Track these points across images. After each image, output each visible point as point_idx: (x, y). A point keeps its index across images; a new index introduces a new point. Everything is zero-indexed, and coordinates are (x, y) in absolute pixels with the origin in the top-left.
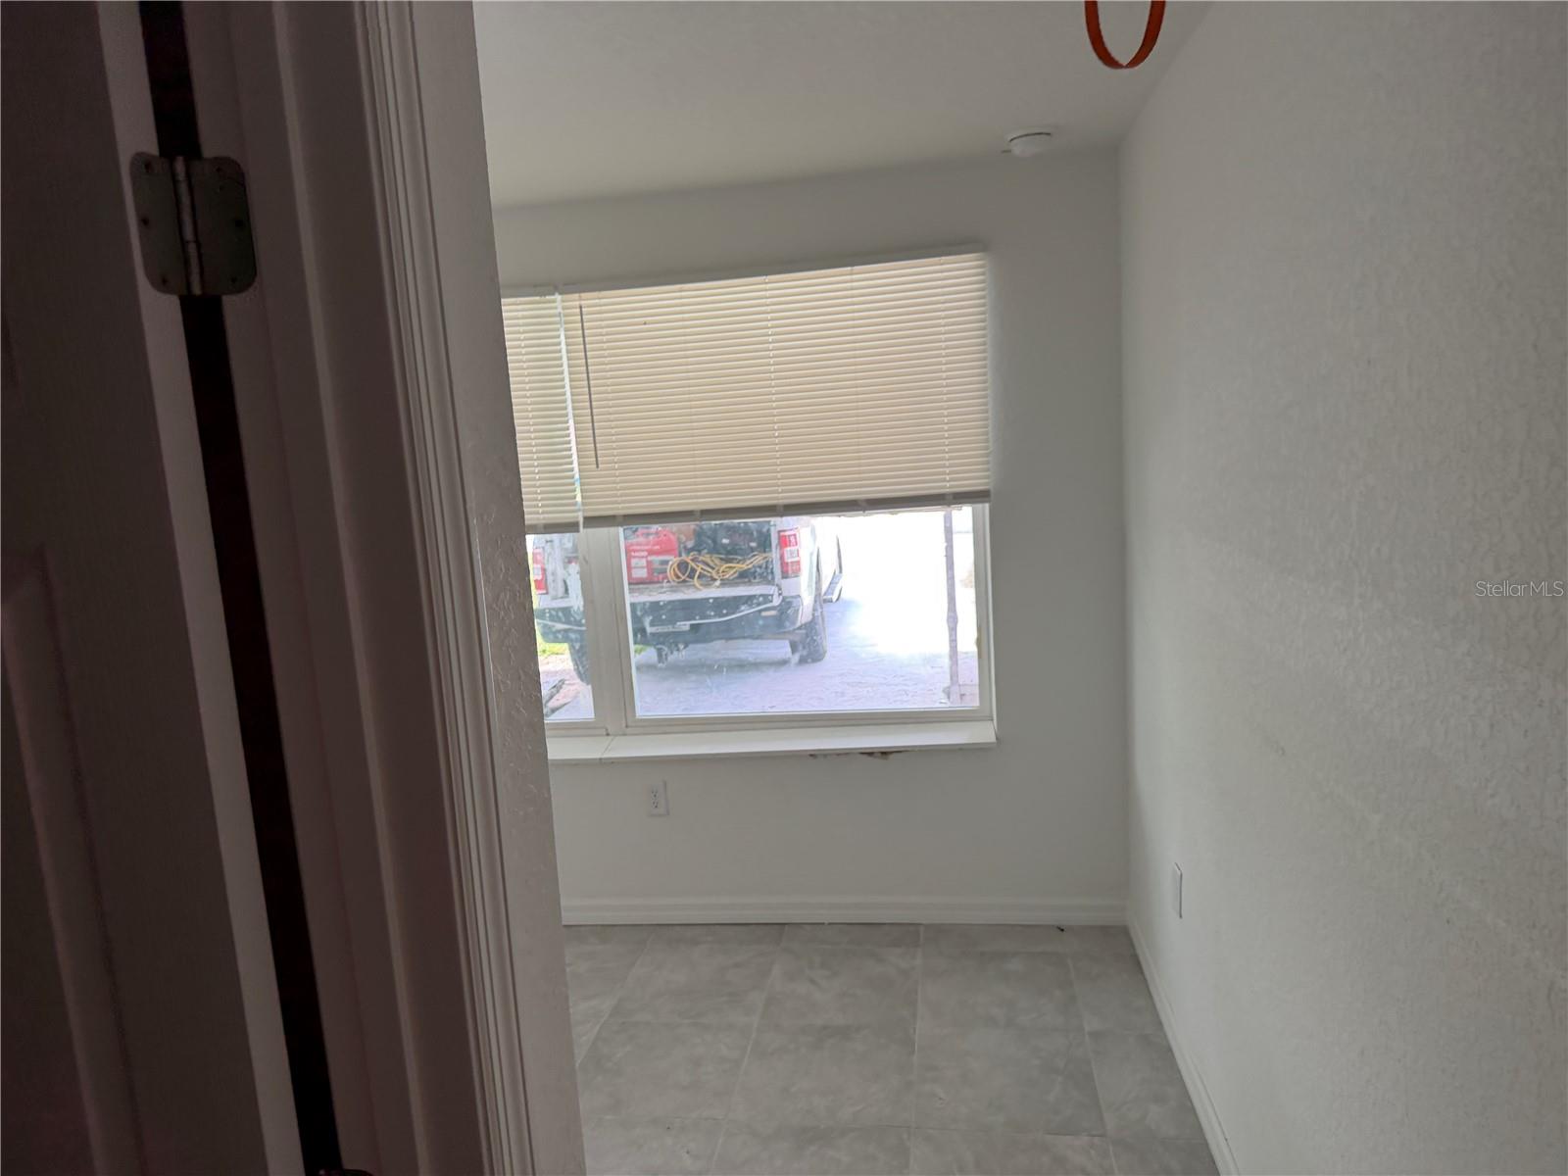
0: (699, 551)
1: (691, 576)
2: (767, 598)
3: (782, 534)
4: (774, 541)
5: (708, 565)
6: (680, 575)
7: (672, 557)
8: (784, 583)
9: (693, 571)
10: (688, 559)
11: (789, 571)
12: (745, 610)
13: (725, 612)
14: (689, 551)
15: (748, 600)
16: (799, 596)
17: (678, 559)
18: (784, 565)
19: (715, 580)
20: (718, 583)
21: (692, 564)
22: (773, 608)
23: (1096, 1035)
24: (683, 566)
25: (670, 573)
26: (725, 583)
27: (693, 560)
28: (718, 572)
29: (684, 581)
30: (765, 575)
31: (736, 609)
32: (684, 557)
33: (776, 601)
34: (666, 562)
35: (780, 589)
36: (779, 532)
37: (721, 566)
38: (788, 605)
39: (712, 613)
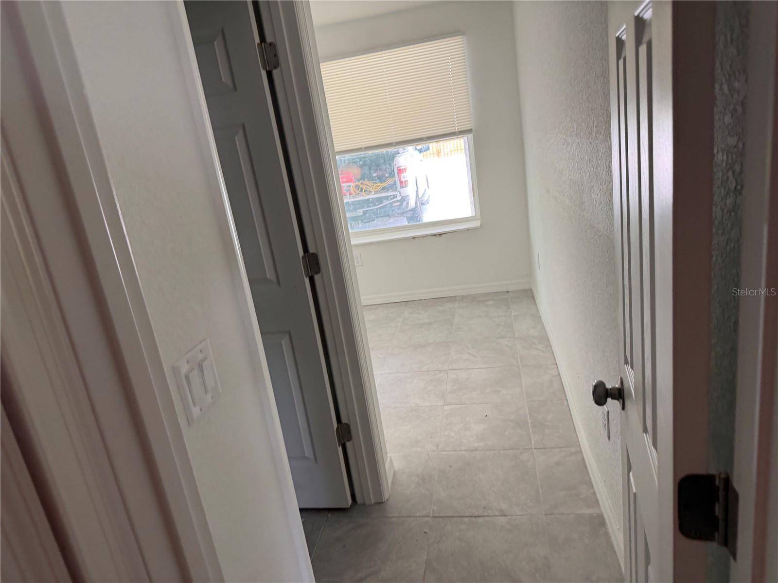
0: (364, 180)
1: (361, 191)
2: (395, 196)
3: (399, 168)
4: (396, 172)
5: (368, 185)
6: (356, 191)
7: (352, 184)
8: (402, 190)
9: (362, 189)
10: (359, 183)
11: (404, 184)
12: (385, 202)
13: (377, 204)
14: (359, 181)
15: (386, 198)
16: (408, 196)
17: (355, 184)
18: (401, 182)
19: (372, 192)
20: (373, 193)
21: (361, 186)
22: (397, 201)
23: (515, 316)
24: (357, 187)
25: (352, 191)
26: (376, 193)
27: (361, 184)
28: (373, 188)
29: (358, 194)
30: (393, 187)
31: (381, 202)
32: (357, 183)
33: (399, 198)
34: (350, 186)
35: (400, 193)
36: (398, 167)
37: (374, 186)
38: (404, 199)
39: (372, 205)
